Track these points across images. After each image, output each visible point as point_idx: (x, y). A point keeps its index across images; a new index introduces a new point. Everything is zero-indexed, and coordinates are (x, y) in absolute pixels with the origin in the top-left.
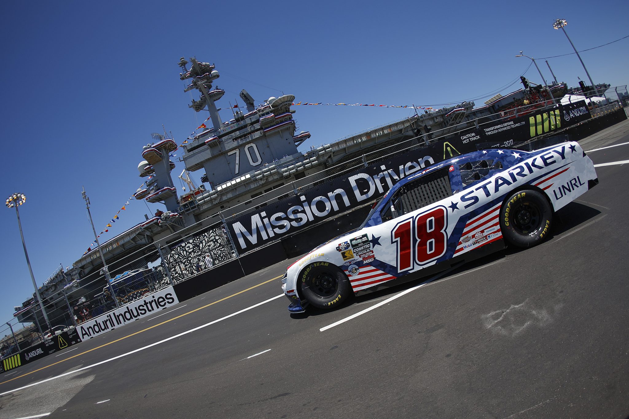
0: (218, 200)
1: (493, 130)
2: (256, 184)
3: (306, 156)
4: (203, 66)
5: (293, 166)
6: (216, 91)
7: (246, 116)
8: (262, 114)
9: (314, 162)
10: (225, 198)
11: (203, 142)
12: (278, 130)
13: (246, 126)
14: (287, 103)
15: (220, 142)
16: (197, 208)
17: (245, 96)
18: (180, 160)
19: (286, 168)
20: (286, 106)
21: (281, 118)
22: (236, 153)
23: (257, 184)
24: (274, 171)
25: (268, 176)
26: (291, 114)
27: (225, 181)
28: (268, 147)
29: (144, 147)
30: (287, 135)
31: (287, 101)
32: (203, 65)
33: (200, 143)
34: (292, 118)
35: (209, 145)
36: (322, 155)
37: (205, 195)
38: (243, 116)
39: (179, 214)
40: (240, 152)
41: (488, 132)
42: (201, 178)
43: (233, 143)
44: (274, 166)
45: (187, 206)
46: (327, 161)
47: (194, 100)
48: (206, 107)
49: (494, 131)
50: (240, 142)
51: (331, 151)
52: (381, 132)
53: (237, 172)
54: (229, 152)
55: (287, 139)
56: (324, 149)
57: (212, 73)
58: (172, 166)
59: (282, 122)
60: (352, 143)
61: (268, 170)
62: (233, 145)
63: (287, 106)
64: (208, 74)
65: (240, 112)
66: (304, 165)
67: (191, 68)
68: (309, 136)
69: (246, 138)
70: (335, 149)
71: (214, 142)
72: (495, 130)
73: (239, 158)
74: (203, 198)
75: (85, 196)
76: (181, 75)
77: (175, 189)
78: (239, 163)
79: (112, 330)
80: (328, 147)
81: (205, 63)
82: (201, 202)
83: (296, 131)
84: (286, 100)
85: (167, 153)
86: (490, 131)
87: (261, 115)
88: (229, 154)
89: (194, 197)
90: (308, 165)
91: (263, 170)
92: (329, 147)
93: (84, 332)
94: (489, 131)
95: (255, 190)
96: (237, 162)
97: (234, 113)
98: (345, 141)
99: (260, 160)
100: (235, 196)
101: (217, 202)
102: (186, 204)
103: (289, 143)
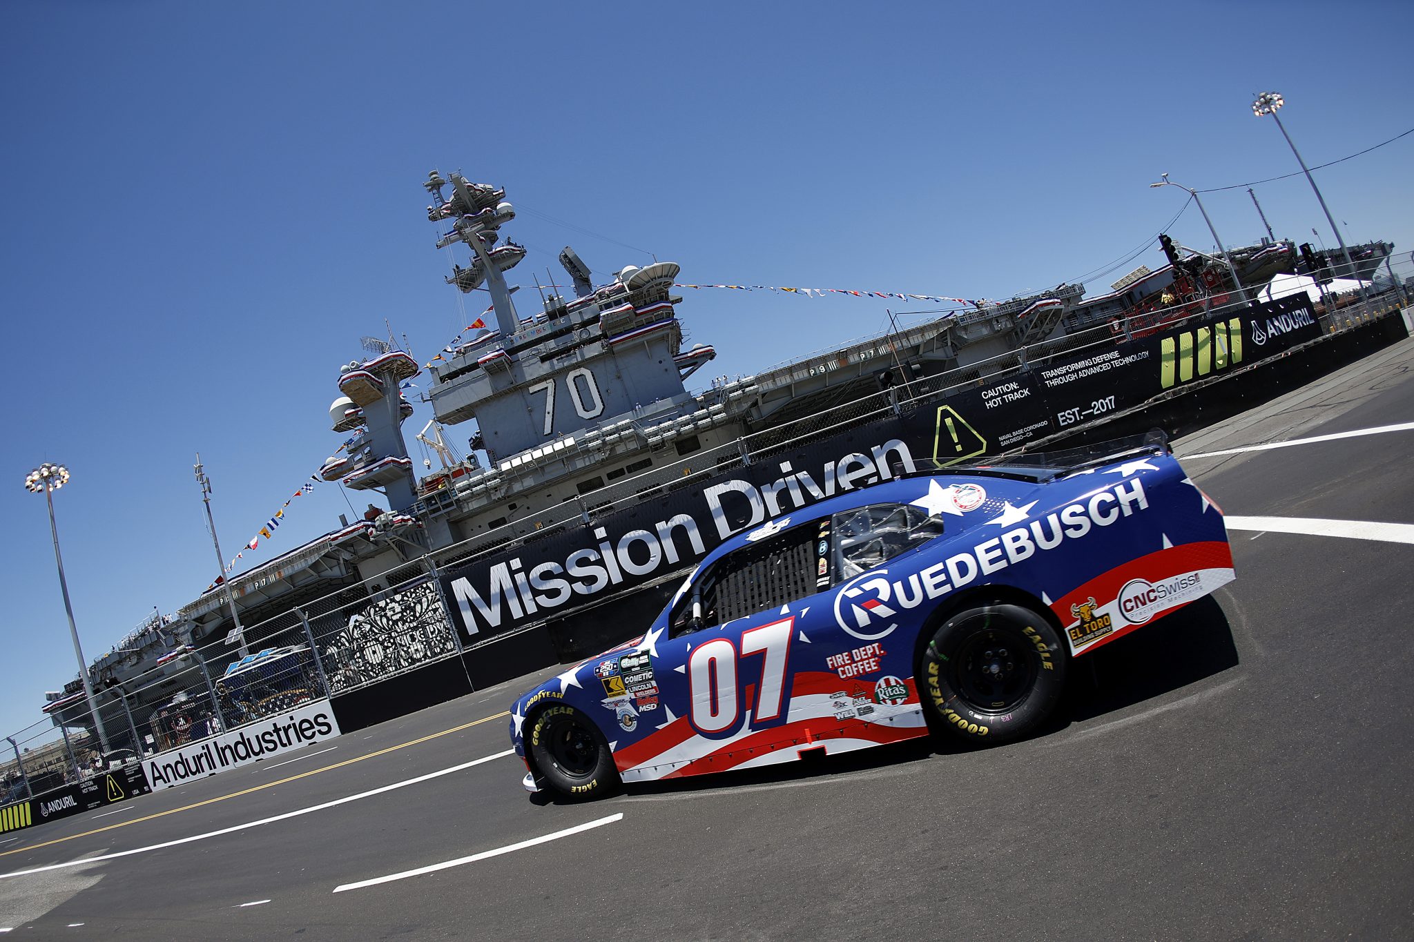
0: (503, 491)
1: (1064, 375)
2: (587, 459)
3: (701, 401)
4: (478, 192)
5: (670, 422)
6: (506, 249)
7: (570, 307)
8: (605, 305)
9: (717, 414)
10: (517, 487)
11: (473, 361)
12: (643, 339)
13: (569, 330)
14: (663, 280)
15: (511, 363)
16: (455, 507)
17: (570, 262)
18: (422, 398)
19: (655, 427)
20: (659, 287)
21: (648, 314)
22: (547, 388)
23: (589, 459)
24: (627, 432)
25: (615, 443)
26: (670, 305)
27: (520, 450)
28: (619, 378)
29: (344, 367)
30: (661, 352)
31: (661, 277)
32: (479, 190)
33: (469, 363)
34: (673, 314)
35: (487, 369)
36: (736, 400)
37: (473, 479)
38: (565, 307)
39: (414, 519)
40: (555, 386)
41: (1051, 379)
42: (470, 441)
43: (540, 367)
44: (628, 421)
45: (433, 502)
46: (748, 413)
47: (457, 267)
48: (485, 285)
49: (1067, 377)
50: (557, 364)
51: (756, 393)
52: (872, 352)
53: (548, 430)
54: (533, 385)
55: (660, 362)
56: (742, 387)
57: (498, 207)
58: (406, 411)
59: (650, 322)
60: (806, 375)
61: (615, 430)
62: (541, 370)
63: (661, 286)
64: (489, 211)
65: (558, 298)
66: (694, 420)
67: (453, 197)
68: (710, 355)
69: (570, 355)
70: (766, 388)
71: (498, 362)
72: (1071, 373)
73: (554, 400)
74: (469, 487)
75: (201, 475)
76: (429, 209)
77: (410, 463)
78: (553, 412)
79: (210, 775)
80: (748, 384)
81: (482, 186)
82: (464, 493)
83: (682, 344)
84: (660, 275)
85: (396, 383)
86: (1058, 376)
87: (603, 307)
88: (532, 389)
89: (449, 482)
90: (704, 421)
91: (604, 429)
92: (752, 383)
93: (157, 774)
94: (1054, 377)
95: (588, 473)
96: (549, 408)
97: (544, 300)
98: (790, 370)
99: (599, 406)
100: (541, 484)
101: (499, 495)
102: (432, 497)
103: (666, 370)
